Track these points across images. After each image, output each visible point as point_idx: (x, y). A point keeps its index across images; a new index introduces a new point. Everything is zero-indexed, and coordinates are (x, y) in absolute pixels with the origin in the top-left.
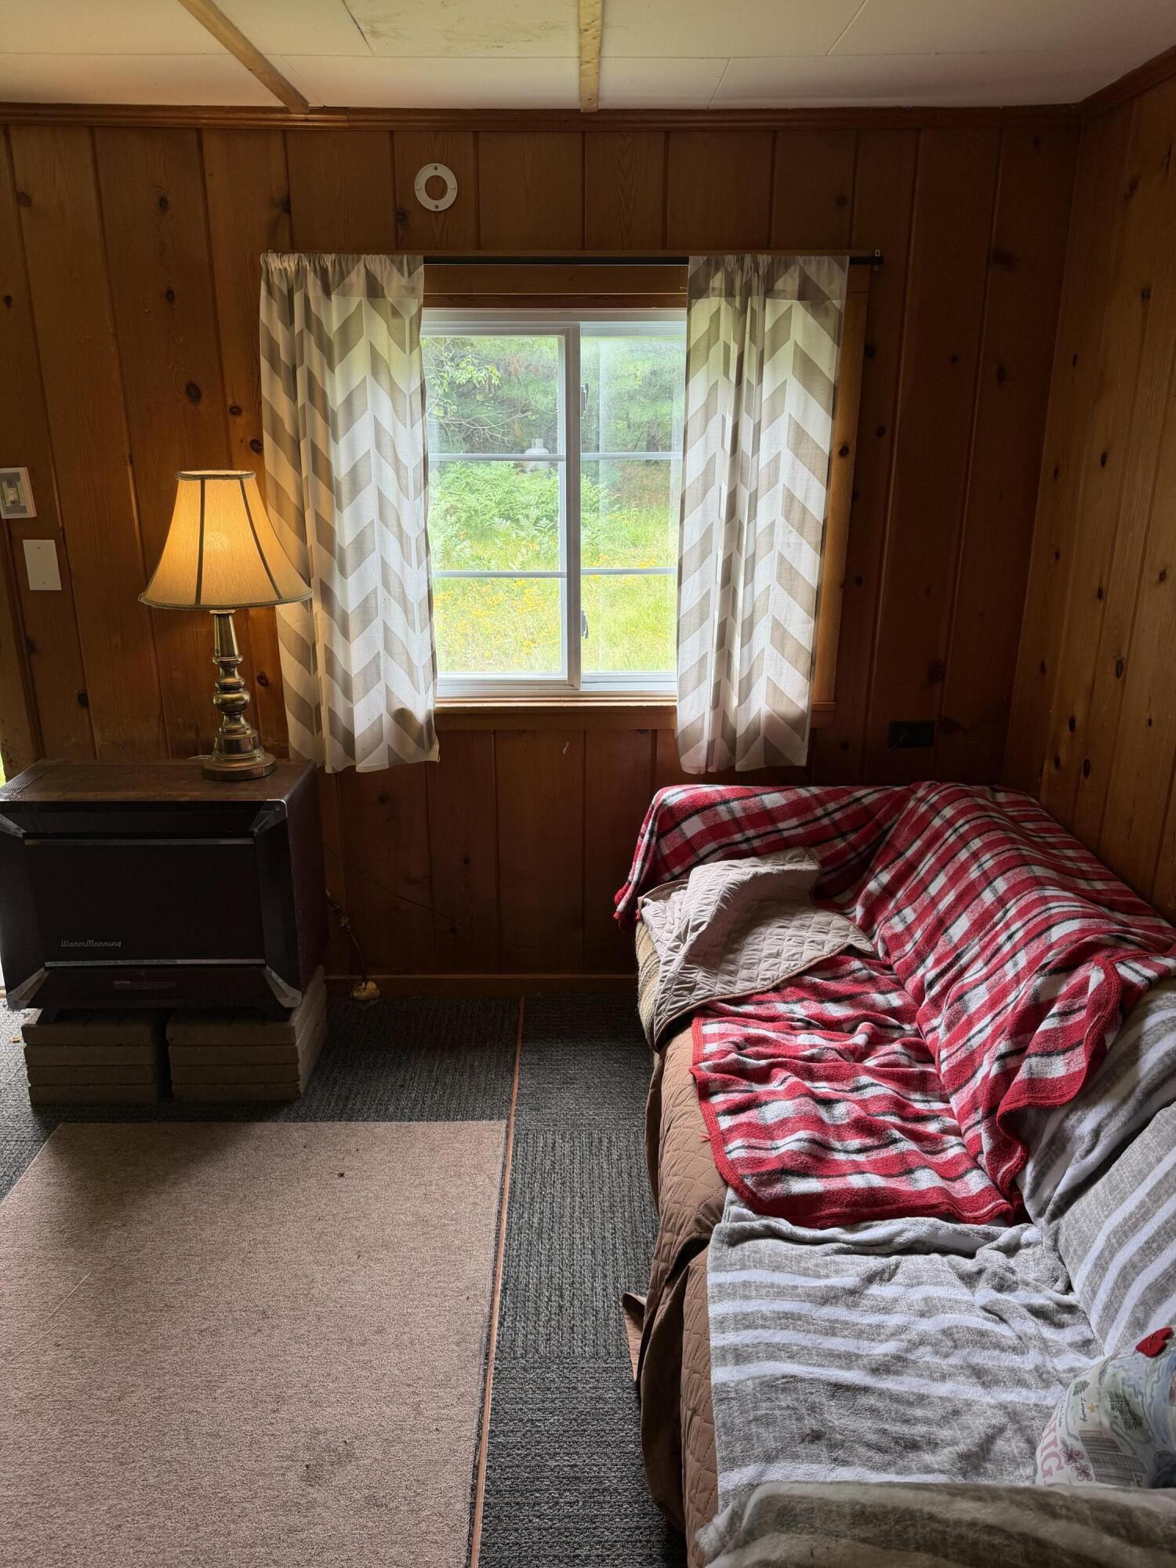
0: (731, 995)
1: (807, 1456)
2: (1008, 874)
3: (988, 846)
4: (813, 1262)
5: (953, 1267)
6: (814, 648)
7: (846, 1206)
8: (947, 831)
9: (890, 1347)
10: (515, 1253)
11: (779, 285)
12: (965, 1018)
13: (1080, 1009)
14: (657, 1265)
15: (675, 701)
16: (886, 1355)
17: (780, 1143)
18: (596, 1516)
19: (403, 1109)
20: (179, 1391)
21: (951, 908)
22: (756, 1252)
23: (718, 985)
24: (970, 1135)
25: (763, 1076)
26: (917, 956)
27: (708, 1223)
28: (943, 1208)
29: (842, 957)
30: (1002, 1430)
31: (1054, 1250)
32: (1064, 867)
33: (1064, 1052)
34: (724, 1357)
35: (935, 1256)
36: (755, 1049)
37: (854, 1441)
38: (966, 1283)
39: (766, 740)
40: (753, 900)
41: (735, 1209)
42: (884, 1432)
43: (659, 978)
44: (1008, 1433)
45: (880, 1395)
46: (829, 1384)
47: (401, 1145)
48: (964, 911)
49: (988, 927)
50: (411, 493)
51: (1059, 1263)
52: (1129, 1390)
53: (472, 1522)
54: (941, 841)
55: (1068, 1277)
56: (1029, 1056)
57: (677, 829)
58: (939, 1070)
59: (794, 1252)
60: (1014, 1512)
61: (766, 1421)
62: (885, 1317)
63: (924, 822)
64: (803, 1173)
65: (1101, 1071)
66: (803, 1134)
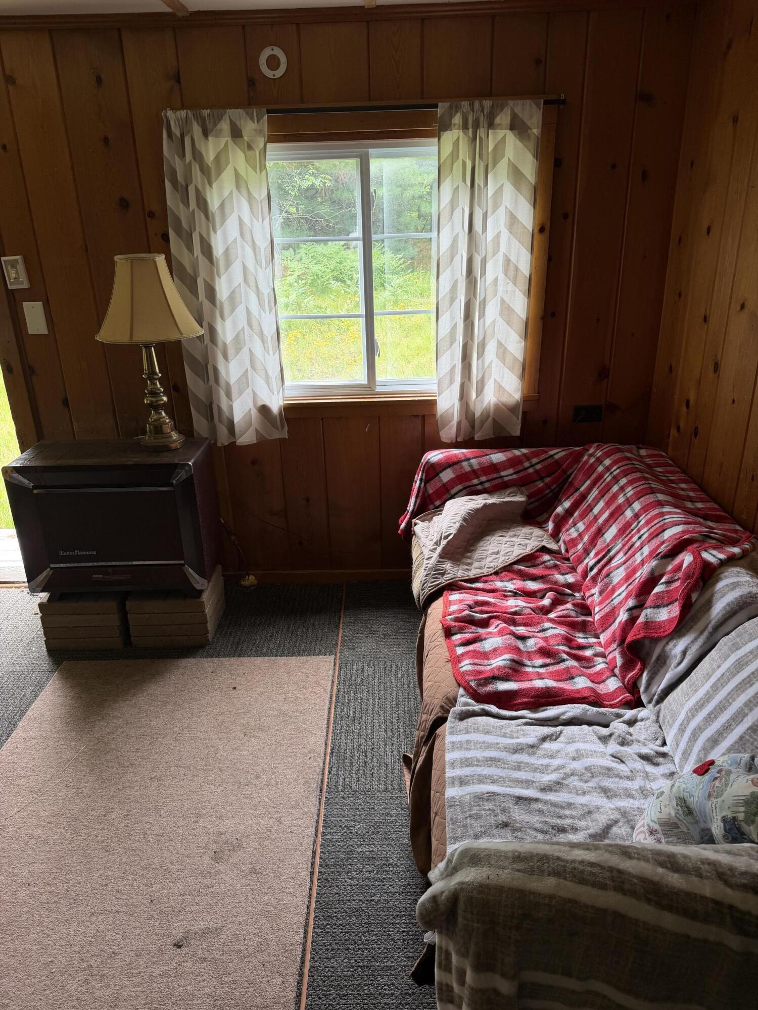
0: (468, 577)
1: (499, 836)
2: (642, 499)
3: (630, 483)
4: (510, 729)
5: (595, 733)
6: (524, 360)
7: (531, 698)
8: (606, 473)
9: (554, 777)
10: (338, 731)
11: (498, 120)
12: (611, 587)
13: (678, 580)
14: (418, 734)
15: (436, 396)
16: (550, 781)
17: (492, 662)
18: (384, 878)
19: (271, 650)
20: (139, 811)
21: (607, 521)
22: (475, 724)
23: (460, 571)
24: (610, 657)
25: (485, 624)
26: (584, 552)
27: (448, 708)
28: (591, 699)
29: (538, 553)
30: (616, 822)
31: (657, 722)
32: (678, 494)
33: (667, 605)
34: (453, 783)
35: (585, 727)
36: (480, 608)
37: (527, 828)
38: (603, 741)
39: (494, 419)
40: (484, 520)
41: (463, 699)
42: (546, 822)
43: (423, 568)
44: (621, 824)
45: (545, 803)
46: (515, 797)
47: (271, 670)
48: (614, 522)
49: (628, 532)
50: (264, 265)
51: (659, 729)
52: (686, 794)
53: (311, 882)
54: (602, 480)
55: (664, 737)
56: (646, 608)
57: (438, 477)
58: (594, 619)
59: (498, 724)
60: (607, 856)
61: (476, 817)
62: (552, 760)
63: (593, 468)
64: (506, 678)
65: (689, 616)
66: (507, 656)
